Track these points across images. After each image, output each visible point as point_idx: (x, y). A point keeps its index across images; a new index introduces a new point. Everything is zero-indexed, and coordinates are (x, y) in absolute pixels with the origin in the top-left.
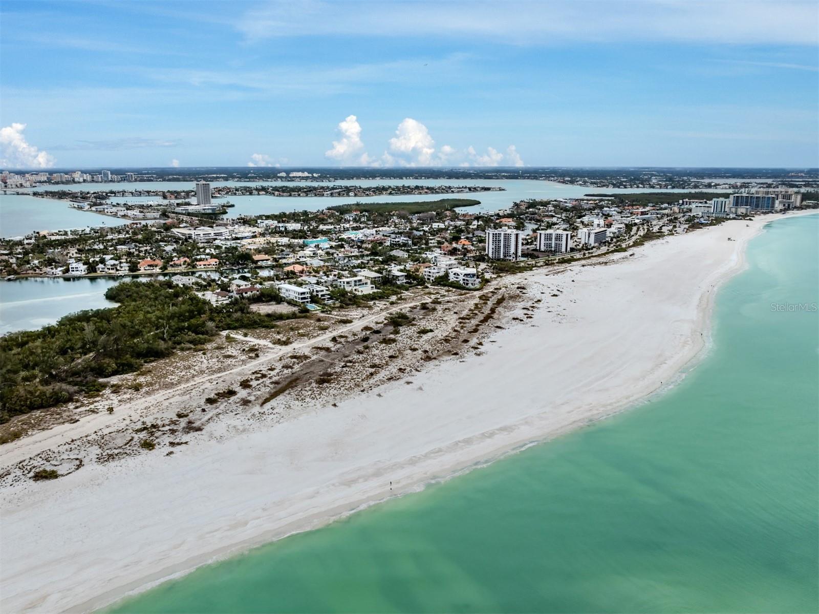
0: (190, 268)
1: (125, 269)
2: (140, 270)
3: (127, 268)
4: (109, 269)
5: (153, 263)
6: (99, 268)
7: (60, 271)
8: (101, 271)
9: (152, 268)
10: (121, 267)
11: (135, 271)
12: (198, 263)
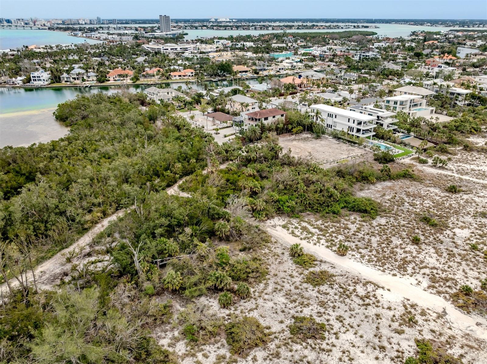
0: (164, 79)
1: (92, 78)
2: (109, 81)
3: (95, 79)
4: (75, 79)
5: (123, 72)
6: (63, 77)
7: (21, 80)
8: (66, 81)
9: (122, 78)
10: (89, 77)
11: (103, 82)
12: (172, 74)
